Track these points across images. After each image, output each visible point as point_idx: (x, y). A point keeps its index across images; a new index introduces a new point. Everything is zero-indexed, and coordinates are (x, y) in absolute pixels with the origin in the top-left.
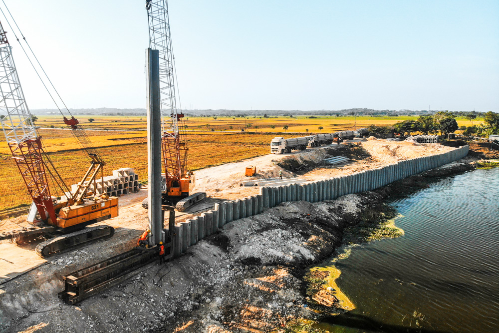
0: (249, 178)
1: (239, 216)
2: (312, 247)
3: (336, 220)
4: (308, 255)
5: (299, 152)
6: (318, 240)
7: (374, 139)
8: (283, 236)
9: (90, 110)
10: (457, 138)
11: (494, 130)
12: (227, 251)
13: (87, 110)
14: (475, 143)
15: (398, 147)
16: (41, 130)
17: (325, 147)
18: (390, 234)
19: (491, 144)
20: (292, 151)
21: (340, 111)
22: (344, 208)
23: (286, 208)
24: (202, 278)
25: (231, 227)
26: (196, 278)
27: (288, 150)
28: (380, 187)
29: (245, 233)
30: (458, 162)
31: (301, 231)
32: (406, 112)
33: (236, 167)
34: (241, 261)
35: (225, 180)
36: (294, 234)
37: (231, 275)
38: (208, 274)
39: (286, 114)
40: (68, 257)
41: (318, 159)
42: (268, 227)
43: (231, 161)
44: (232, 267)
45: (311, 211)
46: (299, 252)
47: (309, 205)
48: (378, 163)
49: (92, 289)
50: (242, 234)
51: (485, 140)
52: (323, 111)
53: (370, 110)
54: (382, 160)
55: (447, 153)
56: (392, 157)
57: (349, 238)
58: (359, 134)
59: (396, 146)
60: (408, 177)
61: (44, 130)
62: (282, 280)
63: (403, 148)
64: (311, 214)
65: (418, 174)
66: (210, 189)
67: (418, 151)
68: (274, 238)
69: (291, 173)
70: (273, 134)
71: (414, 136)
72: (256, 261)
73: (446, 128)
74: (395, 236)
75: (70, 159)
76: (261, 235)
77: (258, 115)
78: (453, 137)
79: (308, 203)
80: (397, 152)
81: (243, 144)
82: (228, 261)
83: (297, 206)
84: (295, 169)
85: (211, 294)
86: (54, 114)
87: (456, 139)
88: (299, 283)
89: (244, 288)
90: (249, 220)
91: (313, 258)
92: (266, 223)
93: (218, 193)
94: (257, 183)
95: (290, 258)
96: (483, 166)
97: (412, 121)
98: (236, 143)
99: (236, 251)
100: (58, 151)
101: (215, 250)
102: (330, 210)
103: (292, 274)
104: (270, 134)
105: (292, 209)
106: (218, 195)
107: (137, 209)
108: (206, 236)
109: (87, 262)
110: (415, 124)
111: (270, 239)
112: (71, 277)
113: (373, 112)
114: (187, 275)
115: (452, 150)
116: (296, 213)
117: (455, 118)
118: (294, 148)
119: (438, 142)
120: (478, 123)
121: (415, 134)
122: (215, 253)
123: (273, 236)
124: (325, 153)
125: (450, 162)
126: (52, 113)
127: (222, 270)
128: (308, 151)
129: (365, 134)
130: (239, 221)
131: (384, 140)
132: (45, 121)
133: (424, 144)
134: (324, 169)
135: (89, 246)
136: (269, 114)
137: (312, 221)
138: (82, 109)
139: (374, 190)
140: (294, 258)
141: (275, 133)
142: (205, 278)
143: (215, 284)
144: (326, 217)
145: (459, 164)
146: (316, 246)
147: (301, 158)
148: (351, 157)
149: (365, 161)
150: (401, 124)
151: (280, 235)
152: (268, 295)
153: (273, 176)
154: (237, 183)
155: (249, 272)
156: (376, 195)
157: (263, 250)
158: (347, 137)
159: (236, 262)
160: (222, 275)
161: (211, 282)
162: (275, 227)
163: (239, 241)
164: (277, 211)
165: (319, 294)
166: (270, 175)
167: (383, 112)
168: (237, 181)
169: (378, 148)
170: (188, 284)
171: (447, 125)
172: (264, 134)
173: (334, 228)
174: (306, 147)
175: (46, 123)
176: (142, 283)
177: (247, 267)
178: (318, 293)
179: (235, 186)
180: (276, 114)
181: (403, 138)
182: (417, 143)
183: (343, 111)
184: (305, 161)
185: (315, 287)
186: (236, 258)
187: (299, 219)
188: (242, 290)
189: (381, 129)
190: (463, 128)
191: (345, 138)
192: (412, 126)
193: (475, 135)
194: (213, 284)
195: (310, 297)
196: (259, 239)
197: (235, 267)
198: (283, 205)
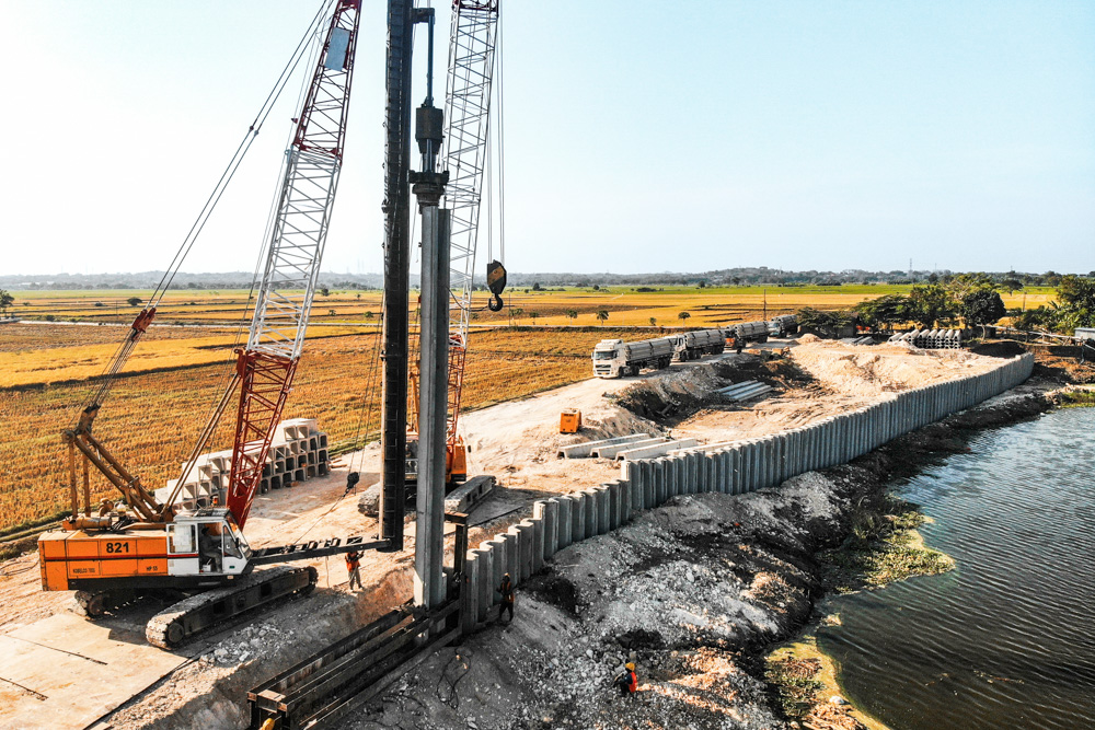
0: (569, 438)
1: (583, 532)
2: (765, 600)
3: (794, 534)
4: (763, 622)
5: (658, 374)
6: (776, 584)
7: (816, 340)
8: (697, 579)
9: (123, 277)
10: (1002, 336)
11: (1082, 317)
12: (576, 617)
13: (118, 277)
14: (1043, 348)
15: (877, 359)
16: (24, 325)
17: (713, 362)
18: (924, 565)
19: (1080, 348)
20: (642, 372)
21: (705, 274)
22: (804, 507)
23: (683, 510)
24: (541, 682)
25: (575, 558)
26: (527, 683)
27: (632, 369)
28: (863, 455)
29: (608, 573)
30: (1017, 393)
31: (731, 564)
32: (857, 275)
33: (528, 412)
34: (617, 639)
35: (517, 445)
36: (719, 573)
37: (604, 673)
38: (549, 672)
39: (583, 282)
40: (236, 642)
41: (701, 389)
42: (656, 558)
43: (509, 397)
44: (600, 655)
45: (739, 516)
46: (740, 614)
47: (731, 502)
48: (839, 397)
49: (315, 722)
50: (604, 574)
51: (1064, 339)
52: (667, 275)
53: (774, 271)
54: (844, 389)
55: (993, 372)
56: (868, 383)
57: (835, 577)
58: (778, 330)
59: (871, 357)
60: (917, 430)
61: (32, 326)
62: (727, 683)
63: (888, 361)
64: (741, 524)
65: (939, 421)
66: (491, 465)
67: (925, 368)
68: (679, 583)
69: (653, 423)
70: (573, 329)
71: (904, 331)
72: (652, 640)
73: (978, 314)
74: (937, 569)
75: (126, 397)
76: (648, 576)
77: (518, 285)
78: (992, 333)
79: (730, 499)
80: (875, 370)
81: (517, 355)
82: (585, 640)
83: (707, 504)
84: (656, 414)
85: (575, 721)
86: (38, 287)
87: (998, 338)
88: (761, 688)
89: (648, 704)
90: (608, 541)
91: (774, 627)
92: (649, 548)
93: (514, 475)
94: (596, 450)
95: (723, 627)
96: (1075, 401)
97: (898, 299)
98: (499, 353)
99: (597, 615)
100: (91, 378)
101: (549, 614)
102: (778, 512)
103: (743, 668)
104: (566, 329)
105: (698, 511)
106: (519, 481)
107: (345, 517)
108: (523, 580)
109: (283, 652)
110: (904, 304)
111: (670, 585)
112: (267, 694)
113: (780, 276)
114: (506, 677)
115: (1002, 365)
116: (707, 522)
117: (998, 291)
118: (644, 365)
119: (963, 346)
120: (1044, 299)
121: (903, 326)
122: (554, 622)
123: (675, 578)
124: (713, 375)
125: (1000, 393)
126: (34, 285)
127: (578, 662)
128: (676, 369)
129: (790, 329)
130: (590, 543)
131: (839, 342)
132: (26, 304)
133: (931, 350)
134: (721, 414)
135: (273, 613)
136: (542, 283)
137: (749, 540)
138: (103, 276)
139: (853, 462)
140: (733, 629)
141: (579, 328)
142: (548, 684)
143: (574, 697)
144: (773, 530)
145: (1022, 396)
146: (773, 599)
147: (663, 386)
148: (774, 384)
149: (806, 393)
150: (871, 304)
151: (690, 576)
152: (708, 720)
153: (616, 431)
154: (548, 450)
155: (640, 667)
156: (863, 473)
157: (660, 612)
158: (754, 335)
159: (604, 642)
160: (584, 675)
161: (564, 692)
162: (671, 558)
163: (599, 593)
164: (663, 517)
165: (816, 714)
166: (611, 429)
167: (804, 275)
168: (546, 444)
169: (831, 361)
170: (514, 699)
171: (980, 306)
172: (552, 330)
173: (798, 553)
174: (669, 362)
175: (30, 308)
176: (415, 700)
177: (633, 654)
178: (813, 711)
179: (545, 456)
180: (561, 282)
181: (879, 338)
182: (916, 350)
183: (712, 273)
184: (674, 395)
185: (800, 698)
186: (604, 634)
187: (719, 535)
188: (645, 708)
189: (827, 318)
190: (1017, 312)
191: (749, 340)
192: (899, 308)
193: (1042, 330)
194: (570, 697)
195: (798, 719)
196: (645, 587)
197: (607, 656)
198: (676, 504)
